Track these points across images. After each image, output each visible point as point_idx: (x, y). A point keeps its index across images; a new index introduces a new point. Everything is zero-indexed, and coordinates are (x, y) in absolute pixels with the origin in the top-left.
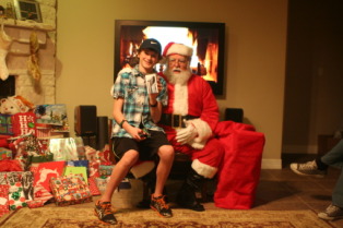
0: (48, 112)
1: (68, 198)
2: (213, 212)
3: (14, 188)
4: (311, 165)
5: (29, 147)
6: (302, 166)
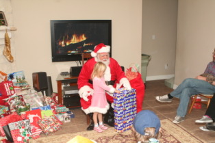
1: (51, 130)
3: (22, 130)
5: (16, 103)
6: (162, 98)
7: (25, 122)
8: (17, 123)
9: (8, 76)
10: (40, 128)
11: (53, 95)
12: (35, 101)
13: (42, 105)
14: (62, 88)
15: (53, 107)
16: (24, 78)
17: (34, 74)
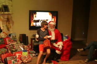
0: (11, 36)
1: (26, 62)
2: (61, 62)
3: (13, 61)
4: (82, 49)
5: (11, 48)
6: (80, 50)
7: (14, 57)
8: (11, 57)
9: (8, 35)
10: (21, 60)
11: (29, 45)
12: (20, 47)
13: (23, 49)
14: (33, 42)
15: (28, 51)
16: (15, 36)
17: (20, 35)
